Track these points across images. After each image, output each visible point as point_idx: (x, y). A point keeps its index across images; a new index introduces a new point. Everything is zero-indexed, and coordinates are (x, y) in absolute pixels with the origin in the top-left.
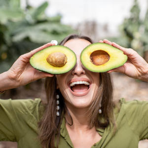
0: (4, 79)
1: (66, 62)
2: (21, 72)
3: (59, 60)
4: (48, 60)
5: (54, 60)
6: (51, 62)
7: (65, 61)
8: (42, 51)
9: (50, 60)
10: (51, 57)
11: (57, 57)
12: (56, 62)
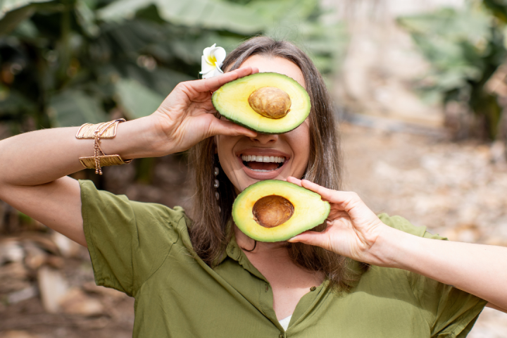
0: (144, 131)
1: (288, 111)
2: (181, 118)
3: (274, 104)
4: (251, 102)
5: (264, 102)
6: (259, 107)
7: (288, 107)
8: (240, 80)
9: (257, 102)
10: (260, 95)
11: (271, 98)
12: (268, 106)
